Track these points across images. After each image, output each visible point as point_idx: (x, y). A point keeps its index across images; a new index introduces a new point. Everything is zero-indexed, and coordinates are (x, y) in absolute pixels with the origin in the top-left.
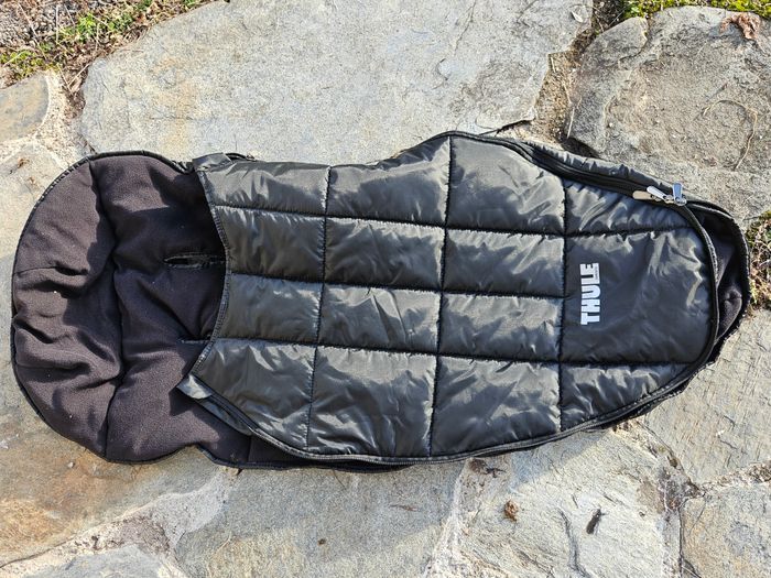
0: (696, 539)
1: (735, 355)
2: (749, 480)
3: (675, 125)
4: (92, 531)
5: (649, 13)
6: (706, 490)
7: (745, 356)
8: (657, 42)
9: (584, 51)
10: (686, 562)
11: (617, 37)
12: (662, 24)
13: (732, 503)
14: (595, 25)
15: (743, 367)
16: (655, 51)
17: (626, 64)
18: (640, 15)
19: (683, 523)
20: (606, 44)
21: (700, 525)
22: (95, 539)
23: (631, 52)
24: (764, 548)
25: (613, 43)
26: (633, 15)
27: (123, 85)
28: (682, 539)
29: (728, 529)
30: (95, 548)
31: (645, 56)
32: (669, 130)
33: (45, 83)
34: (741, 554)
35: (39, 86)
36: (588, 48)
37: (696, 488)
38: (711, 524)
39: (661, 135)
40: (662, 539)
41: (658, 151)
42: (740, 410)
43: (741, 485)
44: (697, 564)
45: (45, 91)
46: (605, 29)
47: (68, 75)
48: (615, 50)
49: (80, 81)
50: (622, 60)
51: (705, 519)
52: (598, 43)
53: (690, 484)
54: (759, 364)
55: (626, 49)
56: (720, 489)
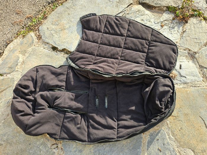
0: (200, 61)
1: (191, 27)
2: (204, 47)
6: (197, 52)
7: (192, 27)
10: (201, 66)
13: (203, 52)
15: (193, 29)
19: (197, 60)
27: (48, 29)
28: (198, 62)
29: (205, 56)
33: (31, 35)
37: (196, 52)
38: (202, 57)
40: (194, 64)
42: (196, 36)
43: (203, 48)
44: (203, 65)
47: (35, 32)
49: (38, 32)
51: (200, 57)
53: (194, 52)
54: (196, 27)
56: (200, 51)
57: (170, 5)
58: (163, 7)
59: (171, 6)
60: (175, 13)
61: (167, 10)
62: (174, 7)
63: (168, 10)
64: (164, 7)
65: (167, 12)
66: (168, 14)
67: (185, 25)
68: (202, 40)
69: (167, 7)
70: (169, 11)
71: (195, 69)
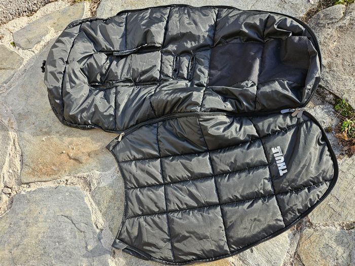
0: (305, 246)
3: (347, 58)
4: (67, 178)
5: (347, 3)
6: (316, 226)
8: (348, 17)
9: (311, 17)
10: (298, 255)
11: (329, 13)
12: (353, 9)
13: (327, 235)
14: (319, 6)
16: (346, 21)
17: (330, 26)
18: (343, 4)
19: (301, 238)
20: (322, 15)
21: (309, 241)
22: (67, 180)
23: (334, 21)
24: (337, 259)
25: (326, 15)
26: (339, 3)
28: (298, 245)
29: (322, 246)
30: (66, 184)
31: (341, 23)
32: (343, 60)
34: (325, 258)
35: (82, 7)
36: (313, 17)
37: (311, 224)
38: (314, 241)
39: (339, 62)
40: (289, 242)
41: (335, 69)
43: (334, 228)
44: (303, 257)
45: (83, 9)
46: (324, 9)
48: (326, 19)
50: (328, 24)
51: (312, 238)
52: (318, 15)
53: (309, 222)
55: (332, 19)
56: (323, 228)
57: (345, 96)
58: (327, 92)
59: (347, 101)
60: (342, 121)
61: (331, 103)
62: (349, 106)
63: (333, 105)
64: (331, 93)
65: (327, 108)
66: (328, 113)
67: (342, 157)
68: (346, 212)
69: (336, 97)
70: (334, 108)
71: (281, 251)
